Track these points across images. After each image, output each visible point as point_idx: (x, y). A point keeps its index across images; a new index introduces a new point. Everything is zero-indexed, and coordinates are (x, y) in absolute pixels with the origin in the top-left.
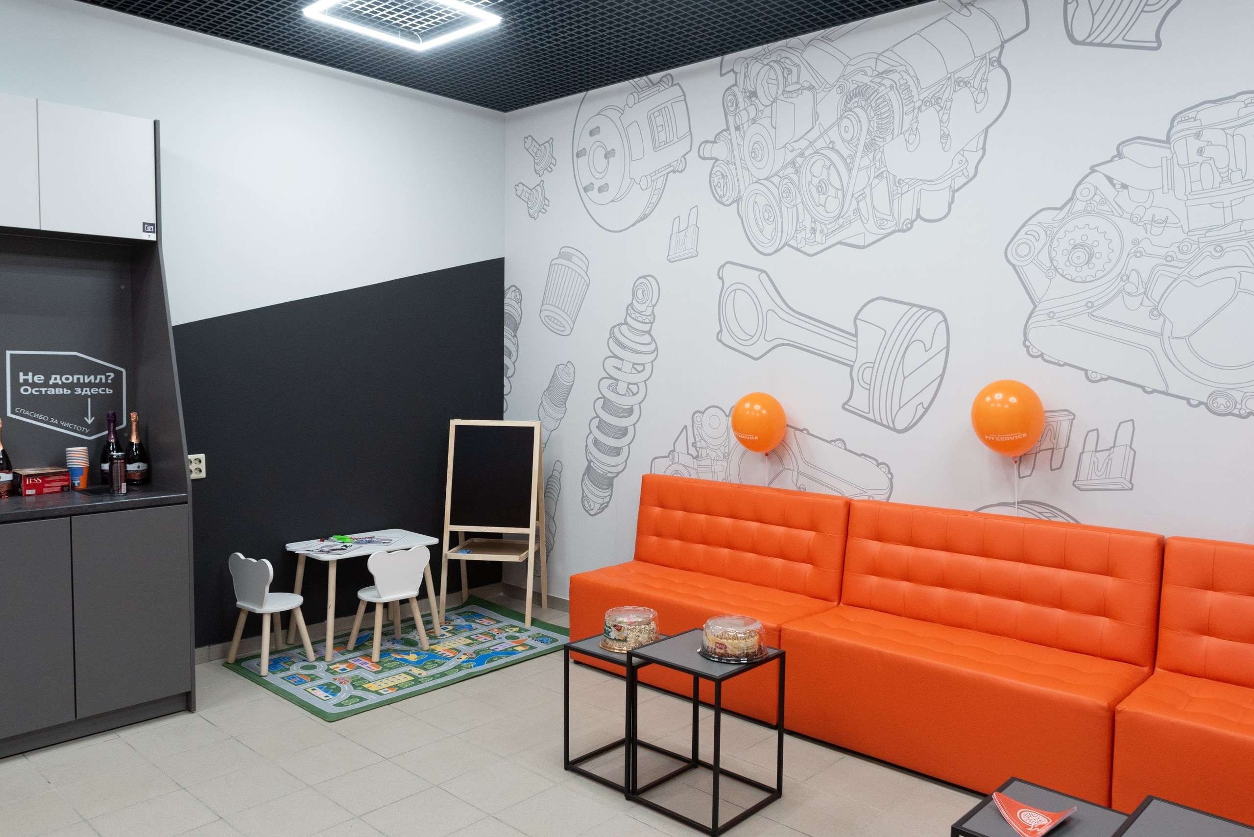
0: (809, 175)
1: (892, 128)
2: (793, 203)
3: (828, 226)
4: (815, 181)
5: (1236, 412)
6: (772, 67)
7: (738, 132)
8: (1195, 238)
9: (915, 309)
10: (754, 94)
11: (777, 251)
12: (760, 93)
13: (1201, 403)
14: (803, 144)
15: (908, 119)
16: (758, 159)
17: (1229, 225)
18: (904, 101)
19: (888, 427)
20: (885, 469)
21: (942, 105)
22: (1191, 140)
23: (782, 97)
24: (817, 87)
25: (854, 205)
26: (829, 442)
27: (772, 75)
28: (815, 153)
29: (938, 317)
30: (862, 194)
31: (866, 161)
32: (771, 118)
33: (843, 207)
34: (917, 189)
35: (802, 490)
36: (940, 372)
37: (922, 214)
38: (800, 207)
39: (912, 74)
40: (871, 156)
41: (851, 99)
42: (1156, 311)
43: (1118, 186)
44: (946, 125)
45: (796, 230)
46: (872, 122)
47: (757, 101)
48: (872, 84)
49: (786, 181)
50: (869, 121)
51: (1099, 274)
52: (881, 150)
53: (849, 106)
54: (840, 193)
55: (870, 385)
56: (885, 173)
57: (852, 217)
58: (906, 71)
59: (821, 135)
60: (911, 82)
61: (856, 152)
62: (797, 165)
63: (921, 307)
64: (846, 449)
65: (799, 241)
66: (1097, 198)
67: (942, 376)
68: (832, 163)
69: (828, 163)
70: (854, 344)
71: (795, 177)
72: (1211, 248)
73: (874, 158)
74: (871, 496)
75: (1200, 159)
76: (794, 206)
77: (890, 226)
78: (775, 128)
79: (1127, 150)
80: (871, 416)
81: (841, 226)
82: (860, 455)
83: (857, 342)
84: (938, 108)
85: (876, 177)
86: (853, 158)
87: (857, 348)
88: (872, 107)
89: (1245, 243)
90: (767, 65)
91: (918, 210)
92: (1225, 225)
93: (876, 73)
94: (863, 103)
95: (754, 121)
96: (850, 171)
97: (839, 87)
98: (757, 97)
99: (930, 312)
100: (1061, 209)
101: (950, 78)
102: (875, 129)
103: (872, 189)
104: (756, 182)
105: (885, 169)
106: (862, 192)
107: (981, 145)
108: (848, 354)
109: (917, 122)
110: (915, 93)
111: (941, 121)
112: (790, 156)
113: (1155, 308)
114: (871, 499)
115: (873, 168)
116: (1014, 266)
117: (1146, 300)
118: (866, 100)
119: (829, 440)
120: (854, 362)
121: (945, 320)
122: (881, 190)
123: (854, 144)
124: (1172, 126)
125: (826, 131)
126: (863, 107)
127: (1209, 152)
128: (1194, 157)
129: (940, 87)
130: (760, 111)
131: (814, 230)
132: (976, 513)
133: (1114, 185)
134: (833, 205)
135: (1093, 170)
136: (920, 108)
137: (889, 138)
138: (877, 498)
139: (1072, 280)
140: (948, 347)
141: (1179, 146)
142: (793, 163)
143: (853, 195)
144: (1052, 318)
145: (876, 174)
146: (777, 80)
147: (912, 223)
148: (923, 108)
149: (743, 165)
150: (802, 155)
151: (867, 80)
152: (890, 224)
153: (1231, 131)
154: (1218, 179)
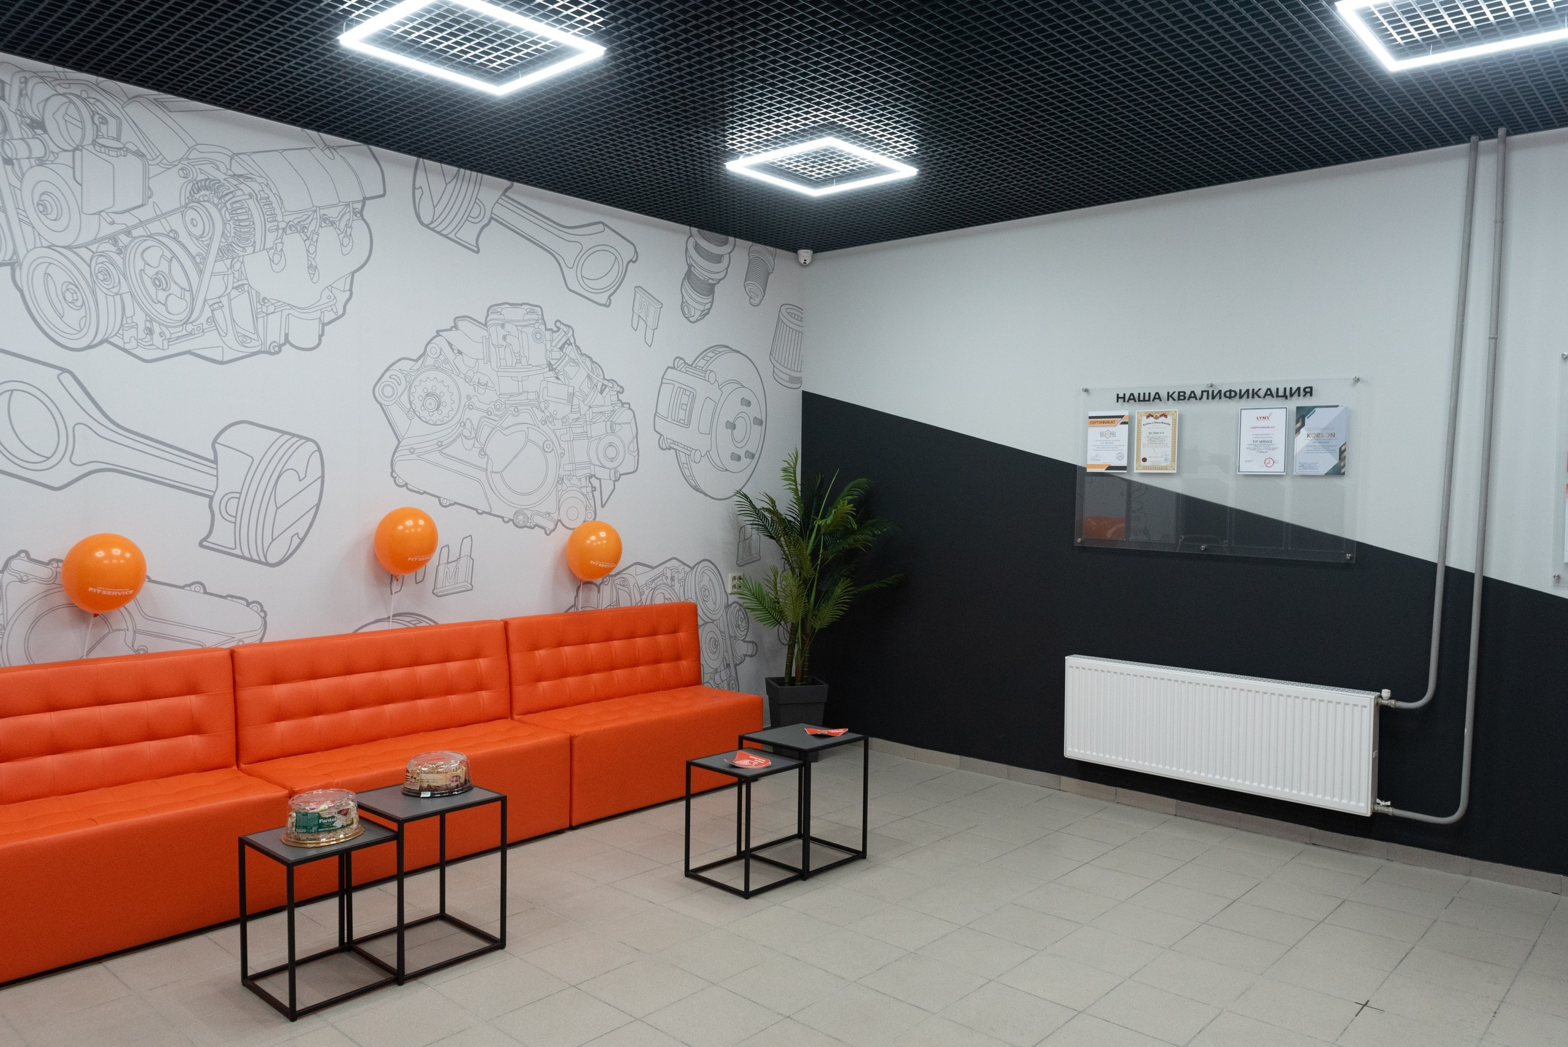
0: (140, 265)
1: (252, 240)
2: (115, 290)
3: (173, 330)
4: (151, 272)
5: (528, 525)
6: (71, 102)
7: (9, 168)
8: (503, 400)
9: (287, 437)
10: (37, 125)
11: (89, 347)
12: (50, 124)
13: (510, 520)
14: (129, 220)
15: (271, 237)
16: (53, 216)
17: (521, 394)
18: (266, 217)
19: (260, 562)
20: (256, 607)
21: (308, 234)
22: (499, 327)
23: (91, 148)
24: (148, 156)
25: (207, 312)
26: (183, 587)
27: (72, 110)
28: (148, 236)
29: (311, 447)
30: (218, 303)
31: (221, 267)
32: (74, 168)
33: (192, 312)
34: (285, 313)
35: (142, 652)
36: (316, 502)
37: (291, 339)
38: (127, 298)
39: (275, 191)
40: (228, 262)
41: (199, 190)
42: (483, 452)
43: (456, 351)
44: (313, 256)
45: (122, 325)
46: (228, 226)
47: (46, 136)
48: (226, 184)
49: (102, 259)
50: (224, 224)
51: (446, 420)
52: (241, 259)
53: (197, 196)
54: (187, 295)
55: (235, 517)
56: (246, 286)
57: (206, 326)
58: (267, 185)
59: (157, 218)
60: (272, 198)
61: (208, 252)
62: (121, 244)
63: (294, 435)
64: (205, 592)
65: (127, 340)
66: (442, 357)
67: (318, 505)
68: (175, 256)
69: (169, 255)
70: (214, 472)
71: (118, 259)
72: (512, 409)
73: (232, 266)
74: (240, 640)
75: (505, 344)
76: (117, 294)
77: (255, 346)
78: (81, 185)
79: (460, 324)
80: (238, 552)
81: (190, 334)
82: (225, 597)
83: (217, 469)
84: (305, 238)
85: (236, 288)
86: (205, 259)
87: (217, 476)
88: (227, 209)
89: (529, 407)
90: (63, 95)
91: (287, 335)
92: (519, 394)
93: (230, 173)
94: (216, 201)
95: (41, 162)
96: (201, 272)
97: (182, 169)
98: (45, 131)
99: (303, 441)
100: (416, 361)
101: (315, 211)
102: (233, 234)
103: (230, 300)
104: (48, 247)
105: (246, 282)
106: (218, 300)
107: (348, 287)
108: (208, 483)
109: (282, 242)
110: (278, 211)
111: (308, 251)
112: (107, 230)
113: (482, 450)
114: (241, 643)
115: (231, 277)
116: (381, 404)
117: (477, 445)
118: (220, 198)
119: (182, 585)
120: (215, 492)
121: (319, 450)
122: (241, 305)
123: (205, 243)
124: (488, 315)
125: (164, 215)
126: (216, 205)
127: (509, 339)
128: (501, 342)
129: (306, 217)
130: (53, 153)
131: (150, 331)
132: (355, 634)
133: (453, 350)
134: (178, 307)
135: (438, 333)
136: (284, 229)
137: (250, 250)
138: (247, 641)
139: (427, 423)
140: (323, 477)
141: (492, 330)
142: (113, 239)
143: (205, 300)
144: (412, 453)
145: (235, 285)
146: (82, 121)
147: (280, 346)
148: (288, 231)
149: (21, 217)
150: (128, 233)
151: (221, 177)
152: (254, 343)
153: (520, 328)
154: (515, 361)
